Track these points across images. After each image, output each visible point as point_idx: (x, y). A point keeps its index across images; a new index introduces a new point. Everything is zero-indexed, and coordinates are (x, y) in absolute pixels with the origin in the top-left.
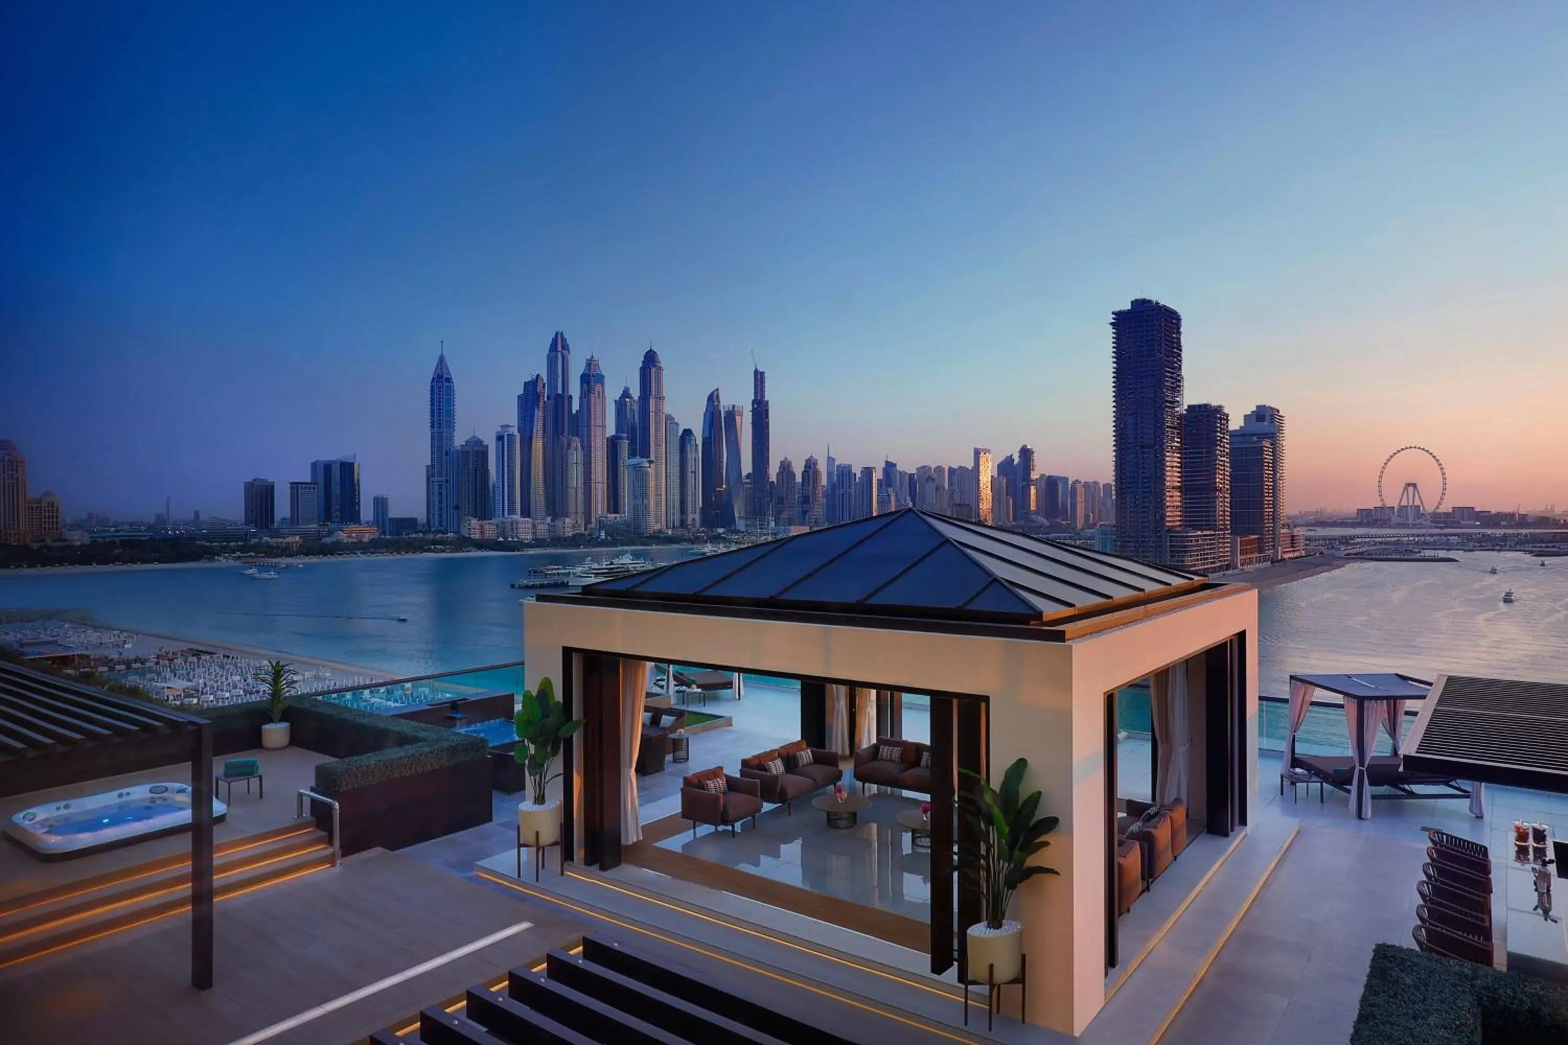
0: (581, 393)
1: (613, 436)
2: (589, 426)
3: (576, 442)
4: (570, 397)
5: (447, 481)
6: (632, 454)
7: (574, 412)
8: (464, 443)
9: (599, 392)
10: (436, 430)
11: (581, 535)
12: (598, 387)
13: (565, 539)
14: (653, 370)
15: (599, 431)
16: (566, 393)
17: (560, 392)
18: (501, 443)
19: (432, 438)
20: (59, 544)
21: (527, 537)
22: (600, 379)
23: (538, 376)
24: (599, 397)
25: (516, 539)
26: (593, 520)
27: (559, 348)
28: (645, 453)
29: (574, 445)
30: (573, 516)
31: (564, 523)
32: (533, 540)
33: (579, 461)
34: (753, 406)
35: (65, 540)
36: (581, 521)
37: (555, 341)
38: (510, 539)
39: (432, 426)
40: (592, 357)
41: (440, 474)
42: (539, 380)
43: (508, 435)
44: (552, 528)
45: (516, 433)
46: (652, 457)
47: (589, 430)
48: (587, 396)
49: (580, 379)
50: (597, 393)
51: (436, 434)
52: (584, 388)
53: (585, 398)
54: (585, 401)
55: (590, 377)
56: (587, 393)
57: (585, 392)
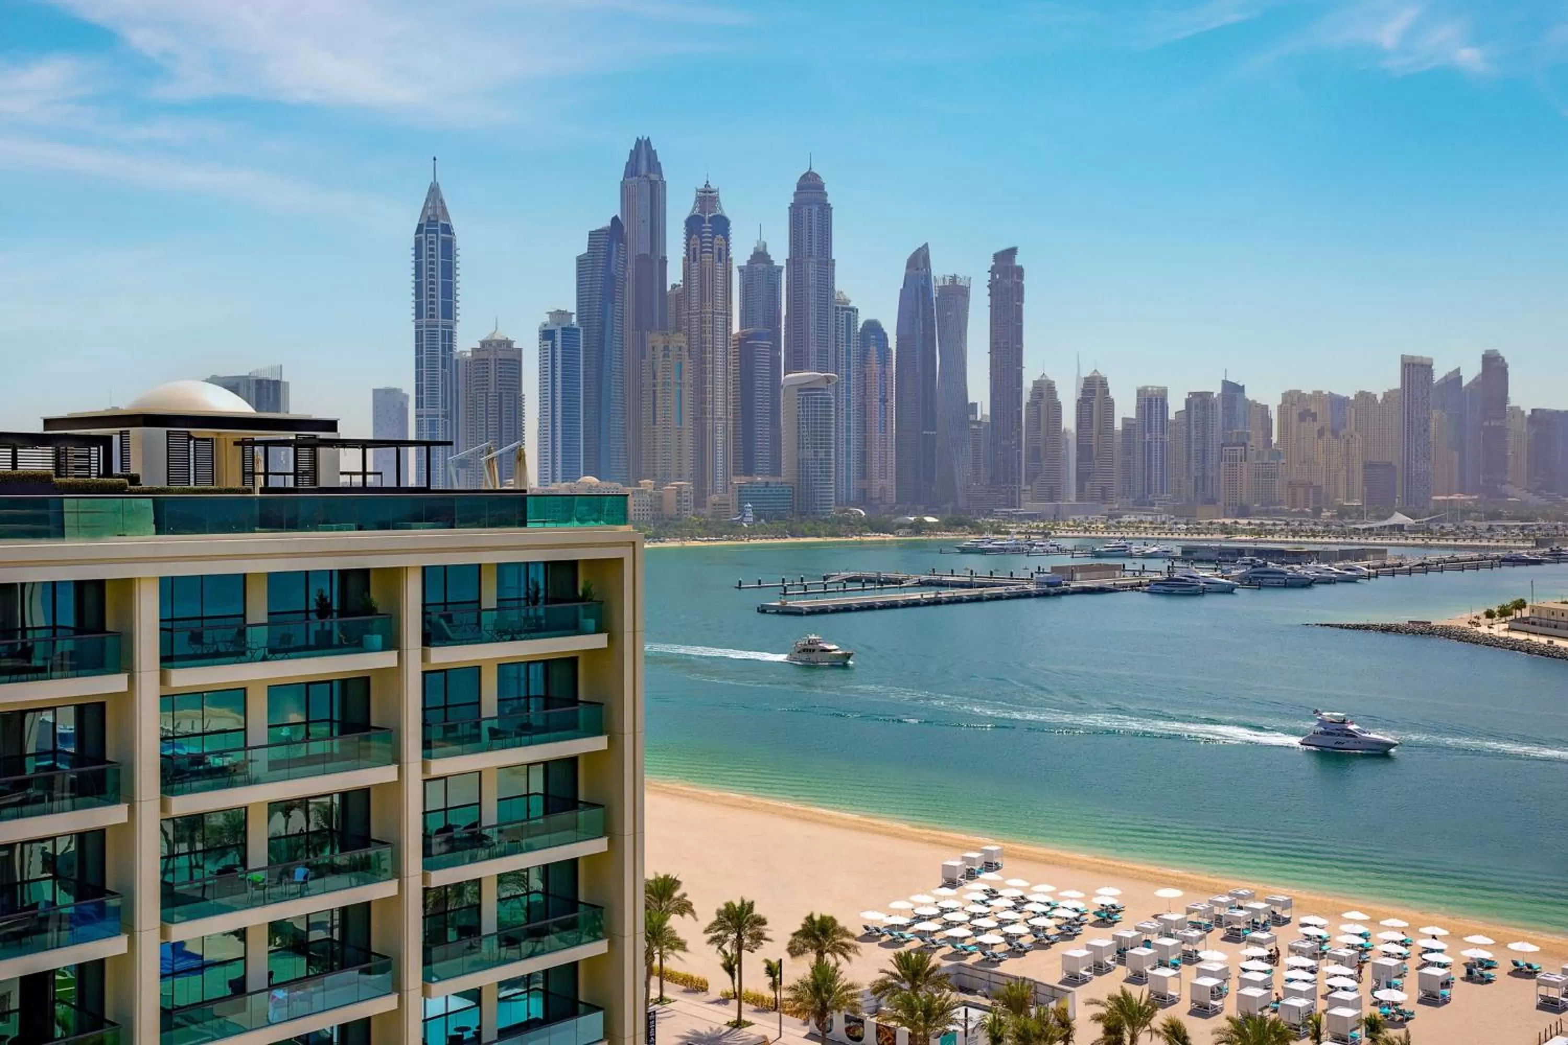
0: (688, 254)
1: (744, 333)
2: (704, 312)
3: (679, 341)
4: (666, 261)
5: (450, 416)
7: (672, 287)
8: (476, 347)
9: (720, 249)
10: (424, 320)
12: (718, 240)
14: (816, 209)
16: (658, 251)
18: (549, 342)
19: (419, 336)
22: (723, 224)
24: (720, 260)
27: (644, 169)
33: (685, 379)
34: (993, 277)
37: (635, 155)
39: (418, 314)
40: (707, 185)
41: (433, 404)
43: (563, 328)
45: (576, 324)
47: (705, 320)
48: (698, 257)
49: (684, 225)
50: (716, 251)
51: (424, 329)
52: (692, 242)
53: (695, 260)
54: (695, 266)
55: (704, 222)
56: (698, 252)
57: (695, 249)
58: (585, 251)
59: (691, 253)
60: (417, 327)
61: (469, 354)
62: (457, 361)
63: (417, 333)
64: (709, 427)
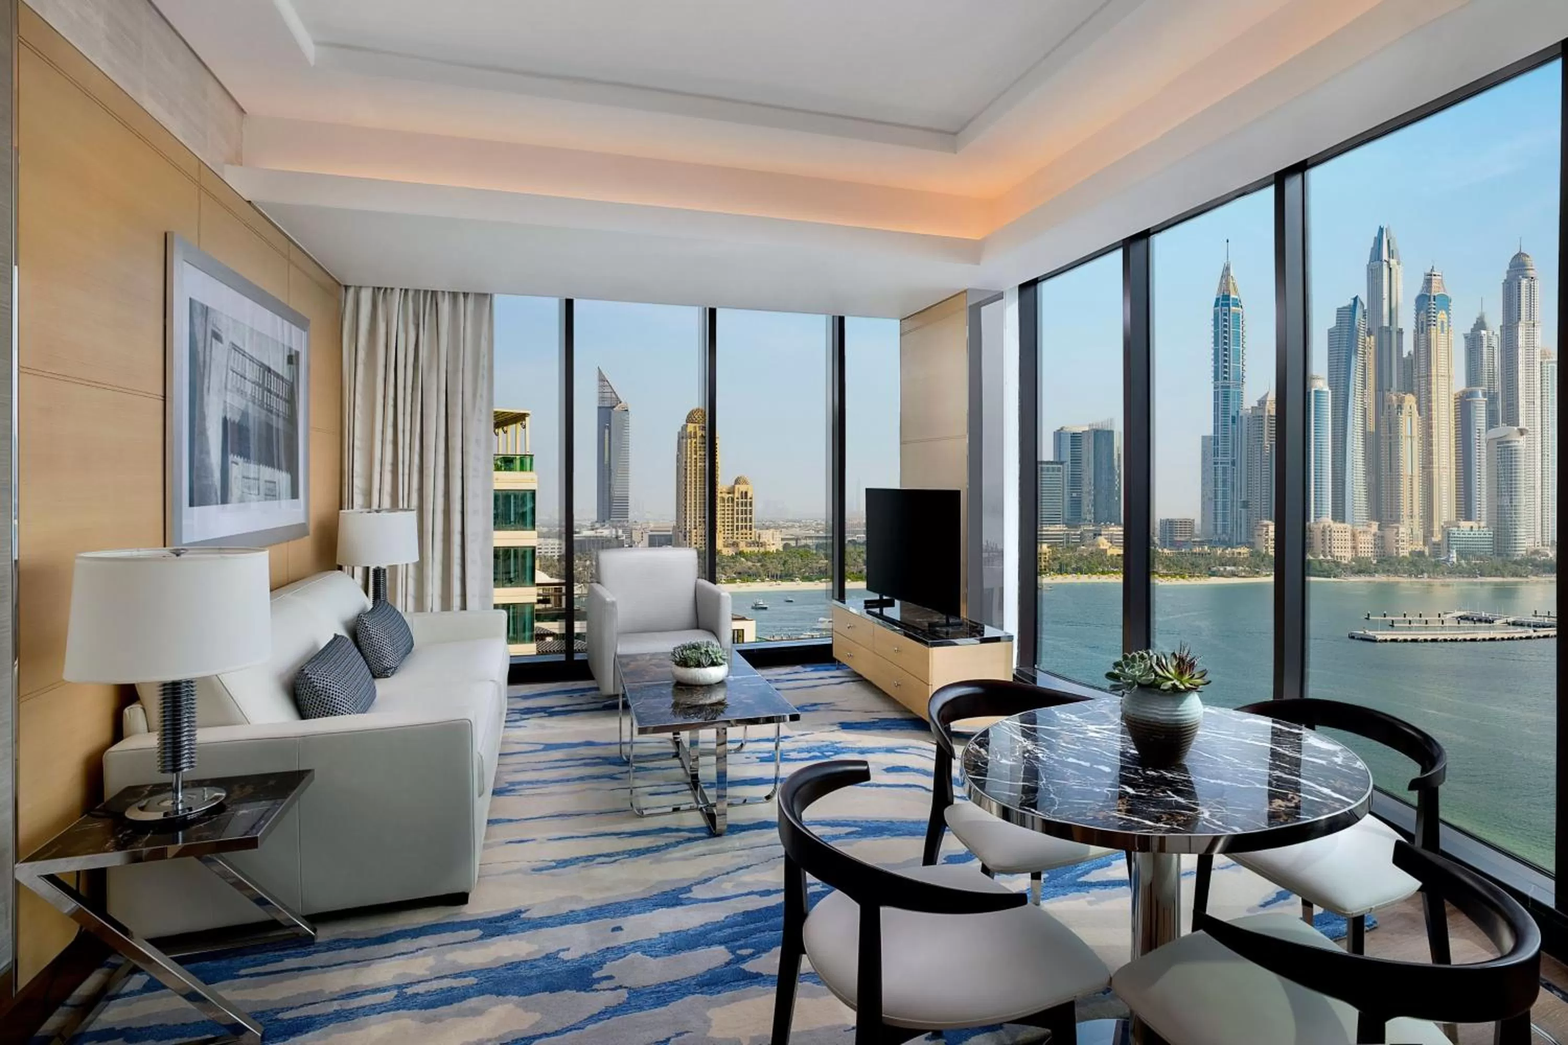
0: (1417, 327)
1: (1463, 392)
2: (1429, 376)
3: (1410, 400)
4: (1400, 332)
5: (1233, 463)
6: (1492, 422)
7: (1405, 355)
8: (1256, 405)
9: (1442, 323)
10: (1220, 382)
11: (1421, 554)
12: (1442, 316)
13: (1400, 561)
14: (1524, 282)
15: (1443, 382)
16: (1394, 325)
17: (1386, 323)
19: (1216, 395)
20: (756, 549)
21: (1345, 554)
22: (1445, 302)
23: (1355, 299)
24: (1443, 331)
25: (1329, 558)
26: (1436, 528)
27: (1385, 256)
28: (1512, 418)
29: (1406, 405)
30: (1406, 520)
31: (1397, 533)
32: (1353, 560)
33: (1415, 433)
35: (763, 545)
36: (1419, 532)
37: (1377, 242)
38: (1321, 557)
39: (1216, 378)
40: (1432, 270)
42: (1359, 304)
43: (1316, 392)
44: (1380, 541)
45: (1326, 389)
46: (1522, 424)
47: (1429, 383)
48: (1425, 328)
49: (1414, 303)
50: (1439, 324)
51: (1220, 390)
52: (1420, 317)
53: (1422, 332)
54: (1423, 336)
55: (1430, 300)
56: (1425, 325)
57: (1422, 322)
58: (1335, 325)
59: (1420, 326)
60: (1215, 388)
61: (1250, 411)
62: (1241, 417)
63: (1215, 392)
64: (1435, 476)
